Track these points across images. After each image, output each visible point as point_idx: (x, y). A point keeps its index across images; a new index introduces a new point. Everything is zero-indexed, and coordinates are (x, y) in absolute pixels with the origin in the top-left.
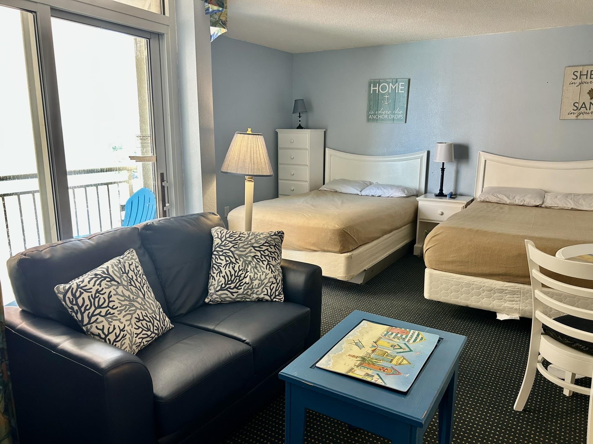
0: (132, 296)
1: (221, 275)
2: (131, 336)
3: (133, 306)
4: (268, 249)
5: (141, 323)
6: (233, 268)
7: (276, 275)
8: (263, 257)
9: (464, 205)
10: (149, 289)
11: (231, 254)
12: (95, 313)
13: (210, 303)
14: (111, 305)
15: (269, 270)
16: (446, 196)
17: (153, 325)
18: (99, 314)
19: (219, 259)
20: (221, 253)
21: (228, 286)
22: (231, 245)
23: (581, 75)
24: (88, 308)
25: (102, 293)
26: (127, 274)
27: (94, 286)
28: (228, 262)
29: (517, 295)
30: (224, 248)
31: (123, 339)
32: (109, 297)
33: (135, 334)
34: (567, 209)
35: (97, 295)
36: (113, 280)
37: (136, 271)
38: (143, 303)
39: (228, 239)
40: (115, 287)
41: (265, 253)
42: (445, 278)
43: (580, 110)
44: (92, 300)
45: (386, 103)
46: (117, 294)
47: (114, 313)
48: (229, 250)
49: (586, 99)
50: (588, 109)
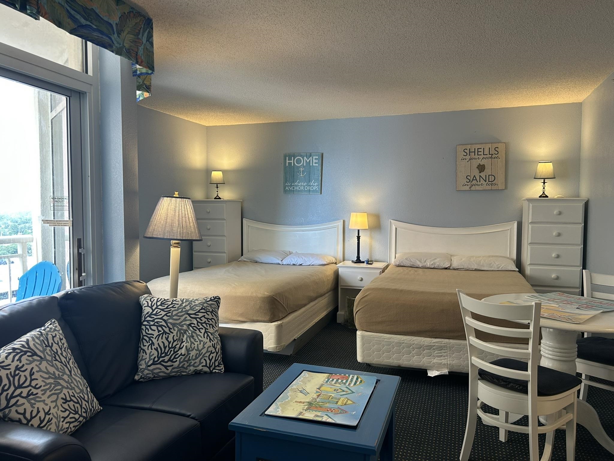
0: (57, 373)
1: (153, 347)
2: (58, 420)
3: (59, 384)
4: (205, 316)
5: (68, 405)
6: (167, 339)
7: (215, 343)
8: (199, 324)
9: (381, 271)
10: (75, 365)
11: (163, 323)
12: (15, 394)
13: (141, 380)
14: (34, 383)
15: (207, 339)
16: (363, 262)
17: (81, 406)
18: (20, 395)
19: (150, 330)
20: (152, 323)
21: (161, 359)
22: (163, 313)
23: (470, 152)
24: (6, 388)
25: (22, 369)
26: (51, 347)
27: (13, 361)
28: (160, 333)
29: (444, 350)
30: (155, 317)
31: (48, 424)
32: (31, 374)
33: (62, 417)
34: (471, 270)
35: (17, 372)
36: (35, 354)
37: (60, 344)
38: (70, 381)
39: (160, 307)
40: (38, 363)
41: (202, 320)
42: (376, 339)
43: (472, 182)
44: (11, 379)
45: (302, 176)
46: (40, 371)
47: (37, 394)
48: (161, 318)
49: (476, 172)
50: (479, 182)
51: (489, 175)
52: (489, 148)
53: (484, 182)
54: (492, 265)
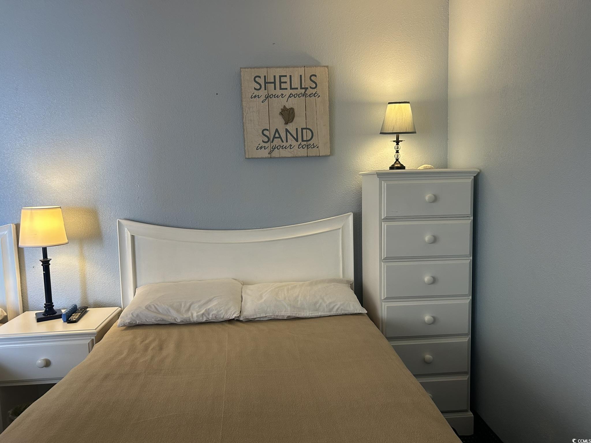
9: (94, 338)
23: (266, 83)
43: (272, 142)
49: (278, 123)
50: (285, 141)
51: (302, 129)
52: (301, 76)
53: (294, 143)
54: (318, 305)
